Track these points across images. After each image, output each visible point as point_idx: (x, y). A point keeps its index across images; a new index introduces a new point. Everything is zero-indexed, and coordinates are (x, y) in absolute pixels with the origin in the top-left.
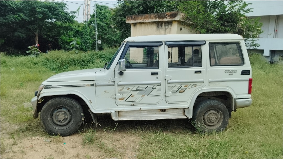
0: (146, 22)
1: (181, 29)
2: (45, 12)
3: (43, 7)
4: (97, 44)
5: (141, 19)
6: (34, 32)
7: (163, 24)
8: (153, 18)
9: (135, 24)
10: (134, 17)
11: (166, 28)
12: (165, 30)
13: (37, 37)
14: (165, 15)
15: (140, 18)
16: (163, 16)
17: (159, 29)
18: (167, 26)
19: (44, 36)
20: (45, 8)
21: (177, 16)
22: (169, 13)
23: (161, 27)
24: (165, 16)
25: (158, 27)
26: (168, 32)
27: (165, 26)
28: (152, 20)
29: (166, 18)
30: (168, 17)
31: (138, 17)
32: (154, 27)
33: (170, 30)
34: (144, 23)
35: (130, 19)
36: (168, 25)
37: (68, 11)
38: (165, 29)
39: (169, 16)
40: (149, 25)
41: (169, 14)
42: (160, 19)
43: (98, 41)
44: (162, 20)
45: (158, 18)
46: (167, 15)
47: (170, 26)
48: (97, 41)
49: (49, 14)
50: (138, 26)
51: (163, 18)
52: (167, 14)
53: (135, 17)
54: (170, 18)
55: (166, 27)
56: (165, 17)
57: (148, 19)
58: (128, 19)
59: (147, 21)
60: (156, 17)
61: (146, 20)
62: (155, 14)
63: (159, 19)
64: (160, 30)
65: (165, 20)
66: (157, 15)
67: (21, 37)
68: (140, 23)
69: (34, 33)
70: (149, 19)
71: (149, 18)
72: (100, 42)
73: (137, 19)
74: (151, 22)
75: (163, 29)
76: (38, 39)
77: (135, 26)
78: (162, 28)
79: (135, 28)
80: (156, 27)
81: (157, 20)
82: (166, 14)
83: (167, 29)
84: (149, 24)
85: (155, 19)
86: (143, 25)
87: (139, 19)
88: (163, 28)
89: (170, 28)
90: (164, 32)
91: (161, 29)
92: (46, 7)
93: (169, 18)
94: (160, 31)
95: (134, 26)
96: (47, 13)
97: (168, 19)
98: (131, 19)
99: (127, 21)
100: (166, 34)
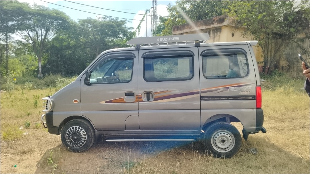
0: (192, 31)
1: (233, 35)
5: (188, 28)
7: (212, 31)
12: (214, 38)
15: (186, 27)
16: (210, 22)
18: (216, 33)
21: (225, 21)
22: (216, 18)
26: (217, 40)
28: (198, 28)
29: (214, 24)
30: (216, 22)
31: (184, 26)
33: (219, 37)
35: (176, 30)
36: (217, 32)
38: (213, 37)
41: (217, 19)
42: (207, 26)
44: (209, 26)
45: (205, 25)
47: (218, 33)
51: (210, 24)
52: (215, 20)
53: (181, 27)
54: (217, 24)
55: (214, 34)
56: (212, 23)
57: (194, 27)
59: (194, 30)
60: (203, 24)
62: (202, 22)
63: (206, 26)
65: (212, 26)
66: (203, 22)
73: (184, 29)
74: (198, 30)
78: (210, 36)
81: (204, 27)
82: (213, 20)
83: (216, 37)
85: (201, 27)
87: (186, 29)
88: (211, 36)
89: (219, 35)
90: (213, 40)
93: (216, 23)
98: (178, 30)
99: (174, 32)
100: (215, 42)
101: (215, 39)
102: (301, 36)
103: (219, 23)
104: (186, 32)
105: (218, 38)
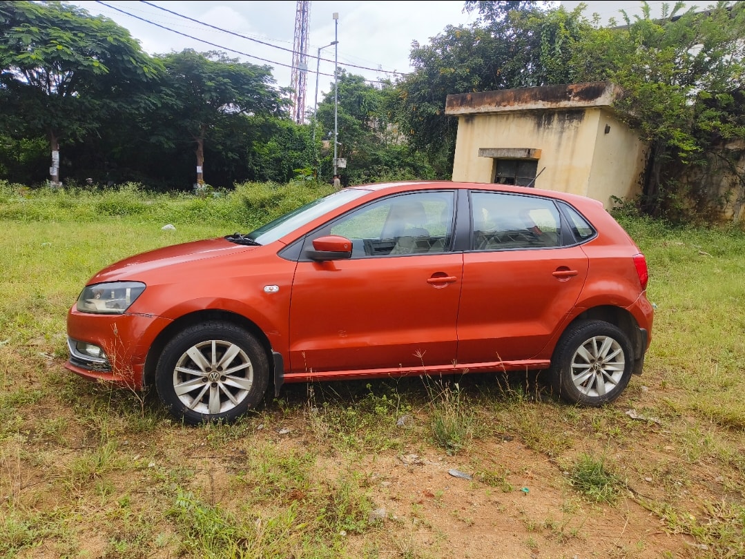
0: (503, 112)
1: (607, 130)
2: (223, 87)
3: (218, 75)
4: (335, 169)
5: (493, 102)
7: (556, 115)
8: (528, 99)
9: (470, 118)
10: (469, 99)
11: (563, 128)
12: (562, 132)
13: (201, 149)
14: (566, 92)
15: (489, 101)
16: (559, 95)
17: (542, 129)
18: (567, 122)
19: (217, 147)
20: (224, 77)
21: (603, 96)
22: (576, 87)
23: (549, 124)
24: (566, 95)
25: (539, 125)
26: (569, 138)
27: (560, 120)
28: (524, 104)
29: (569, 100)
30: (575, 96)
31: (482, 96)
32: (529, 125)
33: (577, 132)
34: (496, 114)
35: (458, 104)
36: (571, 120)
37: (276, 87)
38: (559, 129)
39: (577, 95)
40: (511, 119)
41: (579, 89)
42: (550, 103)
43: (340, 160)
44: (554, 104)
45: (543, 100)
46: (570, 92)
47: (575, 122)
48: (337, 160)
50: (478, 122)
51: (557, 99)
52: (572, 89)
53: (472, 99)
54: (579, 101)
55: (563, 124)
56: (565, 98)
57: (511, 103)
58: (451, 105)
59: (508, 108)
60: (538, 96)
61: (505, 106)
62: (535, 90)
63: (546, 102)
64: (544, 131)
65: (564, 104)
66: (540, 92)
67: (166, 146)
68: (488, 114)
69: (194, 140)
70: (516, 103)
71: (515, 100)
72: (343, 164)
73: (480, 104)
74: (520, 110)
75: (553, 130)
76: (202, 155)
77: (470, 122)
78: (551, 126)
79: (470, 126)
80: (533, 125)
81: (540, 105)
82: (568, 90)
83: (567, 131)
84: (512, 116)
85: (533, 101)
86: (493, 119)
87: (486, 103)
88: (554, 127)
89: (577, 128)
90: (557, 137)
91: (547, 131)
92: (225, 74)
93: (577, 98)
94: (545, 134)
95: (468, 121)
96: (228, 89)
97: (575, 103)
98: (461, 105)
99: (449, 108)
100: (564, 142)
101: (565, 135)
102: (735, 147)
103: (585, 100)
104: (485, 113)
105: (573, 133)
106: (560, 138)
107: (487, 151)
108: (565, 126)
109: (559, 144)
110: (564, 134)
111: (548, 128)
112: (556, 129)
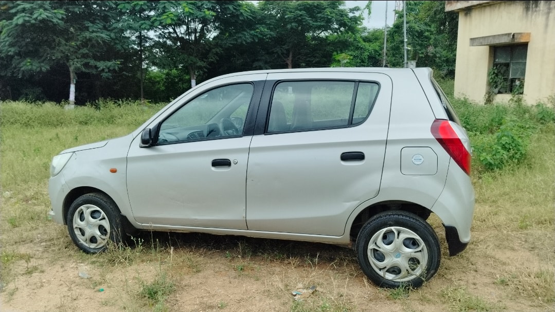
2: (300, 18)
3: (297, 9)
6: (285, 59)
9: (468, 10)
11: (549, 9)
12: (548, 13)
17: (530, 13)
23: (536, 6)
25: (527, 9)
32: (518, 10)
38: (546, 11)
40: (502, 7)
49: (306, 21)
50: (475, 14)
55: (550, 5)
58: (449, 3)
64: (531, 18)
69: (285, 61)
75: (541, 12)
77: (469, 15)
78: (538, 9)
79: (469, 19)
80: (522, 10)
84: (503, 4)
86: (487, 10)
88: (541, 9)
90: (544, 18)
91: (535, 13)
92: (302, 7)
94: (533, 17)
95: (466, 14)
98: (458, 1)
100: (551, 22)
106: (547, 18)
107: (477, 40)
108: (551, 6)
109: (547, 26)
110: (551, 14)
111: (536, 11)
112: (543, 11)
